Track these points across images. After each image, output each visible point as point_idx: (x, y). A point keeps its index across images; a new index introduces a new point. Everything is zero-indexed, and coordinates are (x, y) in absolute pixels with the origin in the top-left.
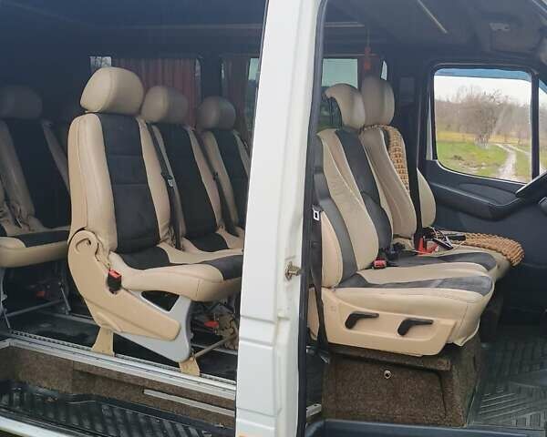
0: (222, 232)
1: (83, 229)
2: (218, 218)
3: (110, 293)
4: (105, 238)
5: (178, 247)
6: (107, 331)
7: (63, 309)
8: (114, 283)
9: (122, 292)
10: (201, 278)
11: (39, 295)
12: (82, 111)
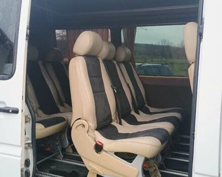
0: (133, 113)
1: (80, 119)
2: (131, 106)
3: (96, 154)
4: (92, 123)
5: (120, 123)
6: (93, 173)
7: (59, 156)
8: (99, 148)
9: (103, 153)
10: (151, 145)
11: (46, 150)
12: (74, 55)
